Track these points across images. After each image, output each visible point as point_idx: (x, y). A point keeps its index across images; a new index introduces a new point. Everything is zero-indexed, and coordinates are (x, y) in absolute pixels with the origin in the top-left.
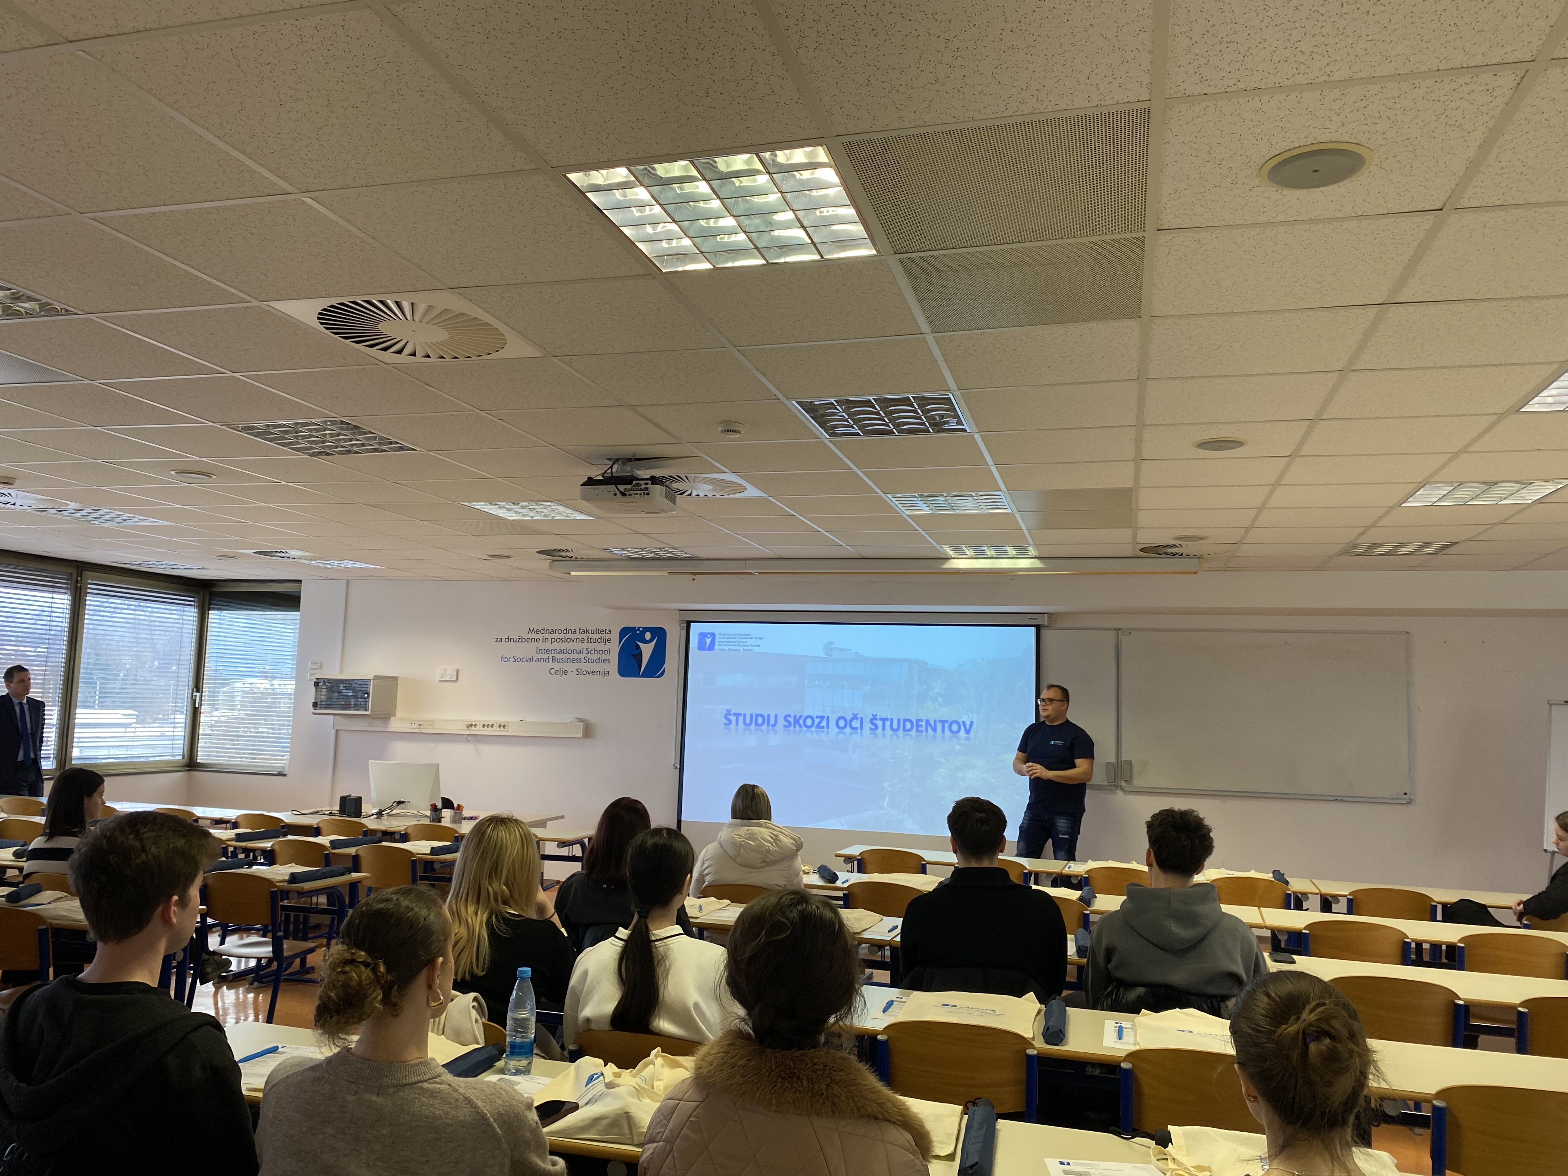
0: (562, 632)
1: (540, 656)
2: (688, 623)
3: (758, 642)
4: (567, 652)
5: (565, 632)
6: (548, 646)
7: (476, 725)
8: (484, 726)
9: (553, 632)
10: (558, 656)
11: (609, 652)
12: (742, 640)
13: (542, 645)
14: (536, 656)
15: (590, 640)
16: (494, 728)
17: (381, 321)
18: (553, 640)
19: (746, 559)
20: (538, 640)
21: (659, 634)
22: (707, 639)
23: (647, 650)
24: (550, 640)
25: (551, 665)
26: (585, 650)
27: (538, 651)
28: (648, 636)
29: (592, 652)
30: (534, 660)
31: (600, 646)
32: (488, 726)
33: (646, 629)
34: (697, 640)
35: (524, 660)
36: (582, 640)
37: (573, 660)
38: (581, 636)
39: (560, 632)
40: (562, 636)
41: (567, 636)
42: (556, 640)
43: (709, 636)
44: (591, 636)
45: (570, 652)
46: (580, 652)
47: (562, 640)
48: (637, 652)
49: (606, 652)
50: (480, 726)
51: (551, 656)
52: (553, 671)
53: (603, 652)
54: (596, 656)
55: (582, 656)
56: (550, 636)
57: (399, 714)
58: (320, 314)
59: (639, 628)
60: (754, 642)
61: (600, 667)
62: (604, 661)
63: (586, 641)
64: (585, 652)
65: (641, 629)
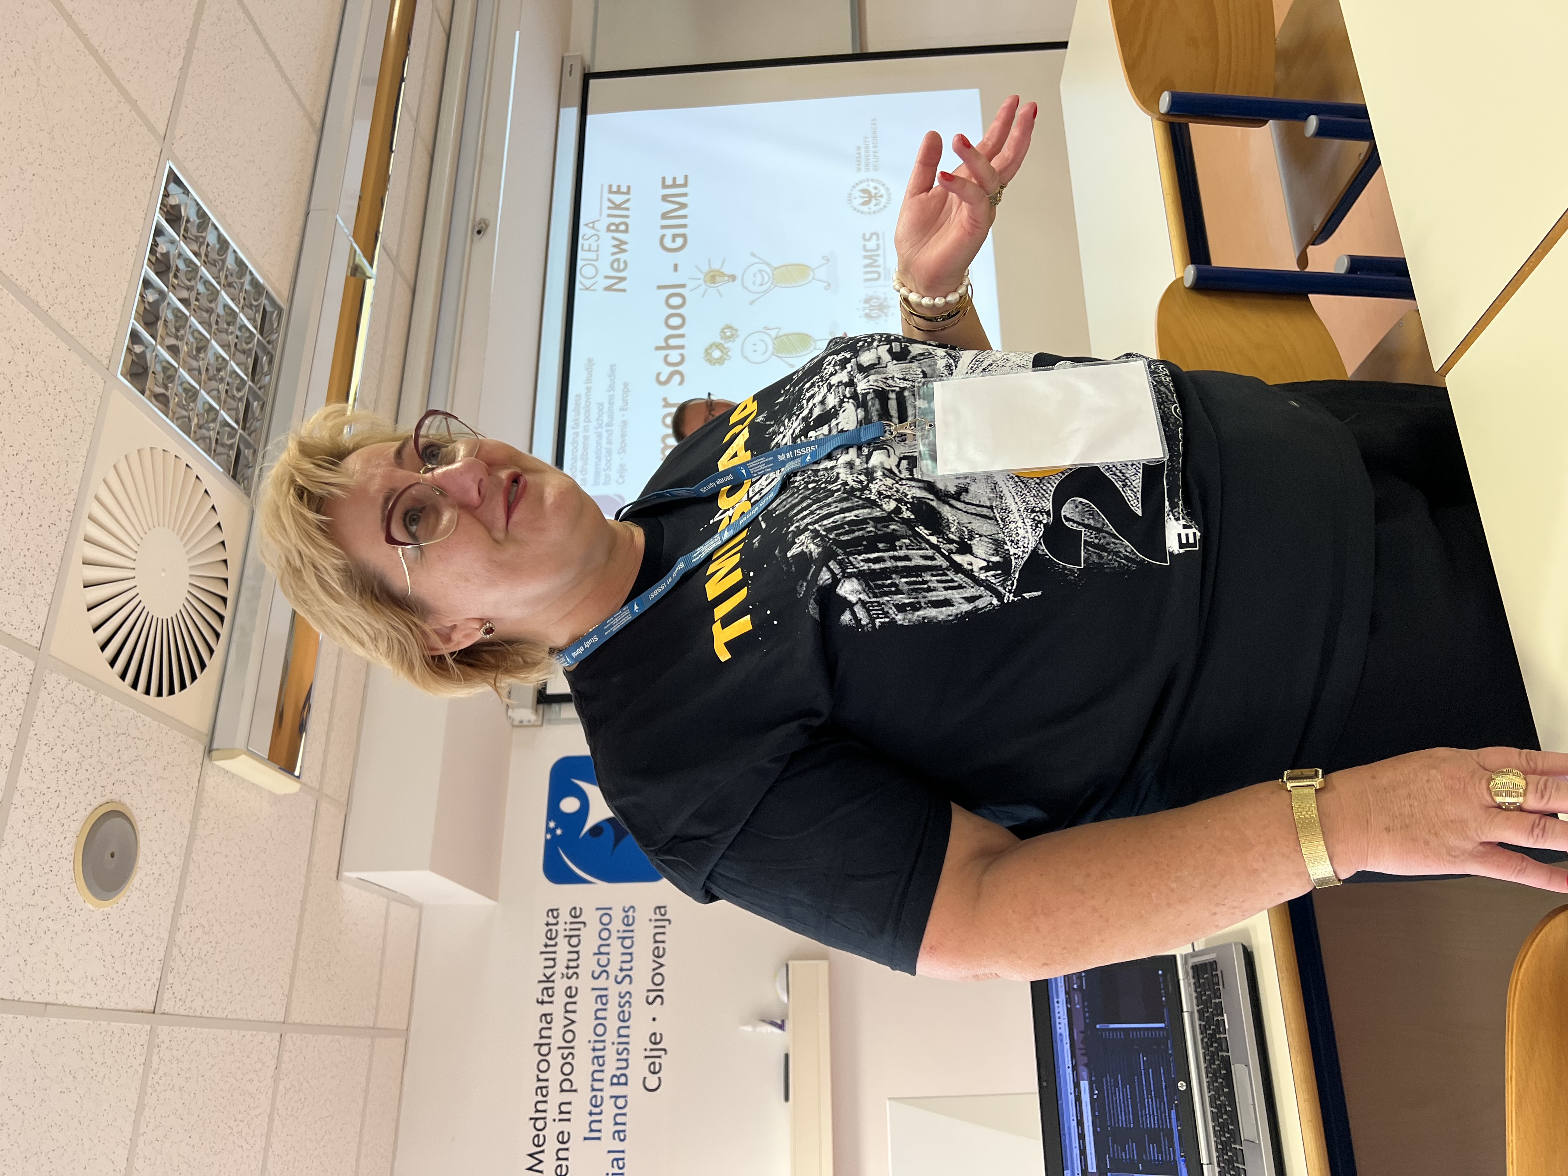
0: (544, 1058)
1: (607, 1127)
4: (600, 1038)
5: (544, 1050)
6: (581, 1104)
9: (542, 1089)
10: (611, 1067)
11: (606, 911)
13: (578, 1126)
14: (608, 1142)
15: (572, 971)
18: (567, 1085)
20: (563, 1139)
23: (605, 805)
24: (567, 1097)
25: (634, 1090)
26: (598, 984)
28: (569, 805)
29: (604, 960)
30: (618, 1146)
31: (589, 940)
33: (554, 811)
36: (571, 994)
37: (624, 1019)
38: (560, 999)
39: (544, 1066)
40: (555, 1059)
41: (557, 1041)
42: (567, 1077)
44: (560, 968)
45: (600, 1030)
47: (567, 1059)
49: (606, 919)
51: (608, 1091)
52: (652, 1082)
53: (605, 927)
54: (615, 949)
55: (614, 992)
56: (555, 1097)
59: (548, 830)
61: (644, 931)
62: (628, 923)
63: (573, 982)
64: (601, 982)
65: (552, 825)
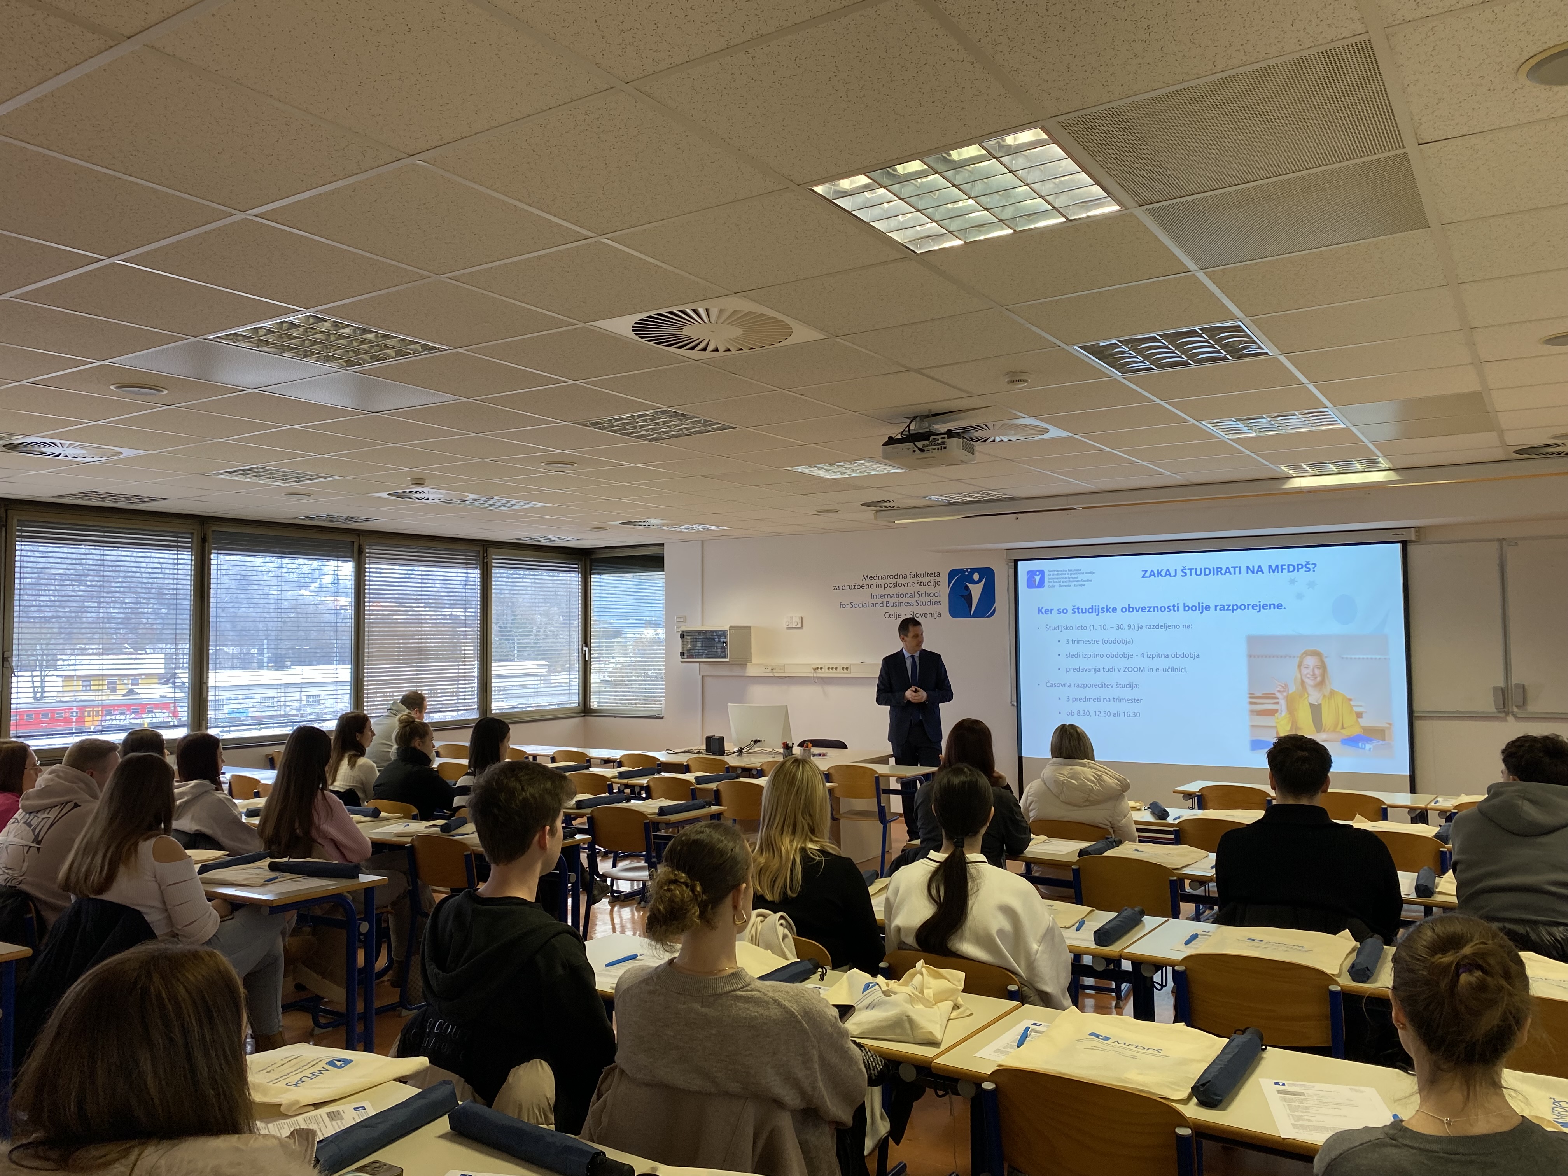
0: (894, 577)
1: (875, 601)
2: (1016, 562)
3: (1089, 577)
4: (900, 596)
5: (896, 577)
6: (881, 591)
7: (821, 668)
8: (829, 668)
9: (885, 578)
10: (892, 601)
11: (939, 595)
12: (1073, 576)
13: (875, 591)
14: (870, 601)
15: (921, 584)
16: (838, 670)
17: (683, 327)
18: (886, 585)
19: (1067, 495)
20: (871, 586)
21: (987, 574)
22: (1036, 577)
23: (976, 591)
24: (883, 586)
25: (885, 609)
26: (916, 594)
27: (873, 596)
28: (976, 577)
29: (923, 595)
30: (870, 605)
31: (929, 589)
32: (833, 668)
33: (974, 570)
34: (1026, 579)
35: (861, 606)
36: (913, 584)
37: (906, 604)
38: (911, 581)
39: (891, 577)
40: (894, 581)
41: (899, 581)
42: (888, 585)
43: (1038, 573)
44: (921, 580)
45: (902, 596)
46: (912, 596)
47: (894, 585)
48: (968, 593)
49: (936, 595)
50: (825, 670)
51: (885, 600)
52: (887, 615)
53: (934, 595)
54: (927, 599)
55: (913, 600)
56: (882, 582)
57: (755, 660)
58: (633, 327)
59: (967, 569)
60: (1085, 577)
61: (932, 609)
62: (936, 603)
63: (917, 585)
64: (917, 595)
65: (969, 570)
